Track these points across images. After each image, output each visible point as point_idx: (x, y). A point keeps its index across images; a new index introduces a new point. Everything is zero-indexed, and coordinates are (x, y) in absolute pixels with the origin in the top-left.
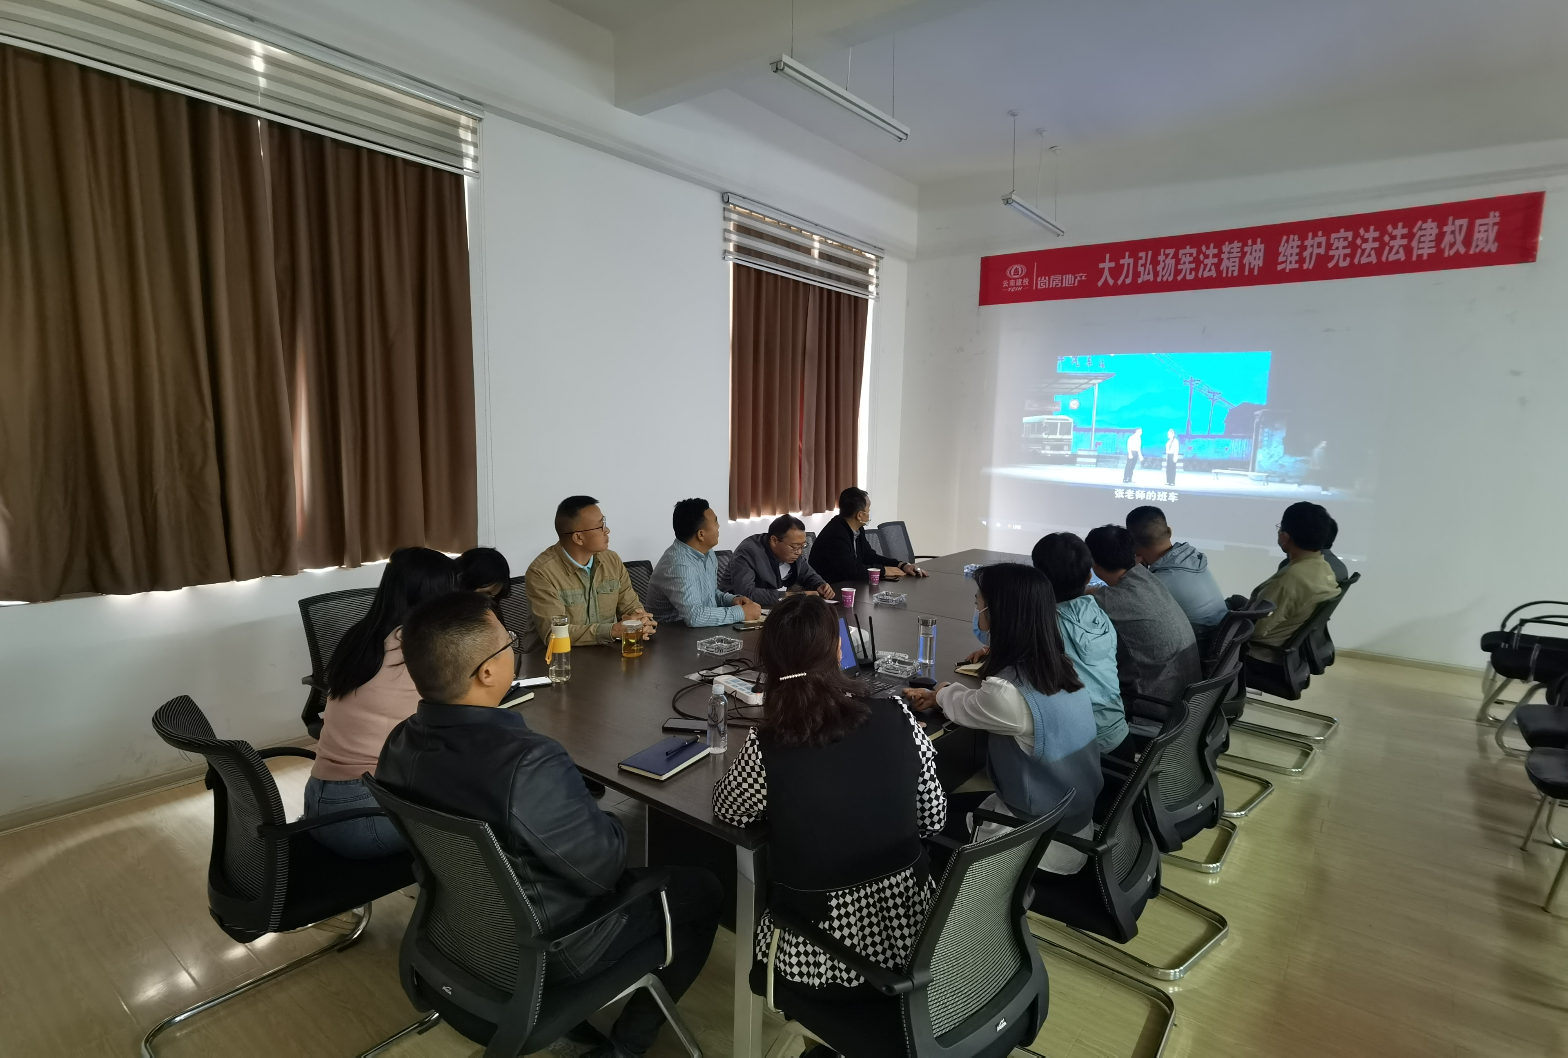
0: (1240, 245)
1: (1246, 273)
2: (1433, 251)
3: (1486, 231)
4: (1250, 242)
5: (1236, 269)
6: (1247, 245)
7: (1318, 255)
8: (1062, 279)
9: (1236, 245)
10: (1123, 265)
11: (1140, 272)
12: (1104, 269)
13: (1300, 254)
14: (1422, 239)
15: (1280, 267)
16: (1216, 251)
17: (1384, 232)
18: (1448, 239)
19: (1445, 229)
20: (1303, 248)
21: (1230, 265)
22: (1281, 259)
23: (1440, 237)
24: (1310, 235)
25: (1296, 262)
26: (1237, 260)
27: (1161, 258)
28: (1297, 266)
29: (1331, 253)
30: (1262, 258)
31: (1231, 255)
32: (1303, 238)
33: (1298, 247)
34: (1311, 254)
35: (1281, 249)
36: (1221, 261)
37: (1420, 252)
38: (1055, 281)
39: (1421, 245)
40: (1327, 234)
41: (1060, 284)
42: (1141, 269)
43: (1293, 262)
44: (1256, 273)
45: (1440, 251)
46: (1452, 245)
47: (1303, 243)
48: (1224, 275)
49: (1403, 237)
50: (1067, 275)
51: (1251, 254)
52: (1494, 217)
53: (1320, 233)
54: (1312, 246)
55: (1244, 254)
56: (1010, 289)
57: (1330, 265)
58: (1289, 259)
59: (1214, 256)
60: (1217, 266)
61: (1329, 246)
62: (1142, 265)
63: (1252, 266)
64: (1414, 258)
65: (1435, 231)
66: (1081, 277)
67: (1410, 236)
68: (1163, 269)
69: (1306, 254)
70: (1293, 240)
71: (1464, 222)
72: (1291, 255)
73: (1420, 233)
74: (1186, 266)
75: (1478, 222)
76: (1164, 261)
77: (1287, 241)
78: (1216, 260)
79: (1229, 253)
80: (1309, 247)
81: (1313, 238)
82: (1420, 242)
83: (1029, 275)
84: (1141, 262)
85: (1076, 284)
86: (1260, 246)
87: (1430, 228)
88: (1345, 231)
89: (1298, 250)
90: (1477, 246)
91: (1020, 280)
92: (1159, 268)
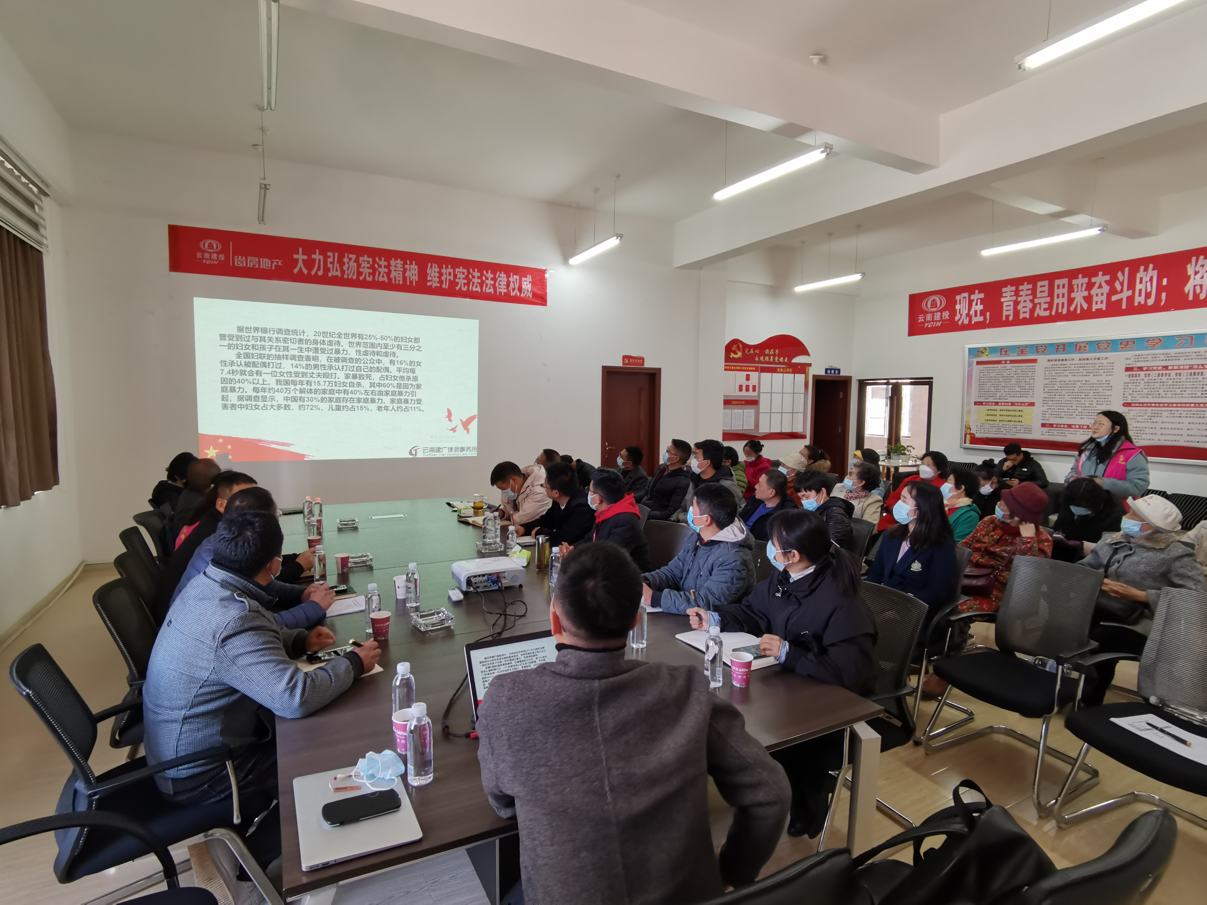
0: (402, 262)
1: (408, 284)
2: (506, 291)
4: (408, 262)
6: (407, 264)
7: (450, 280)
10: (315, 259)
11: (330, 268)
12: (297, 260)
13: (440, 277)
15: (429, 284)
16: (386, 263)
17: (482, 275)
19: (510, 279)
20: (441, 274)
21: (397, 275)
24: (444, 266)
25: (438, 282)
26: (401, 273)
27: (346, 260)
29: (457, 280)
30: (417, 275)
31: (397, 269)
33: (438, 272)
34: (446, 279)
35: (429, 271)
42: (330, 265)
43: (436, 282)
47: (440, 270)
48: (393, 282)
50: (264, 259)
51: (410, 271)
52: (529, 278)
54: (446, 274)
55: (405, 270)
56: (204, 261)
57: (458, 288)
60: (388, 274)
62: (331, 263)
64: (498, 294)
66: (277, 262)
68: (348, 269)
69: (443, 278)
72: (435, 277)
74: (366, 271)
76: (348, 263)
77: (431, 267)
80: (444, 274)
81: (446, 269)
83: (224, 250)
85: (273, 268)
86: (414, 267)
89: (438, 275)
91: (215, 255)
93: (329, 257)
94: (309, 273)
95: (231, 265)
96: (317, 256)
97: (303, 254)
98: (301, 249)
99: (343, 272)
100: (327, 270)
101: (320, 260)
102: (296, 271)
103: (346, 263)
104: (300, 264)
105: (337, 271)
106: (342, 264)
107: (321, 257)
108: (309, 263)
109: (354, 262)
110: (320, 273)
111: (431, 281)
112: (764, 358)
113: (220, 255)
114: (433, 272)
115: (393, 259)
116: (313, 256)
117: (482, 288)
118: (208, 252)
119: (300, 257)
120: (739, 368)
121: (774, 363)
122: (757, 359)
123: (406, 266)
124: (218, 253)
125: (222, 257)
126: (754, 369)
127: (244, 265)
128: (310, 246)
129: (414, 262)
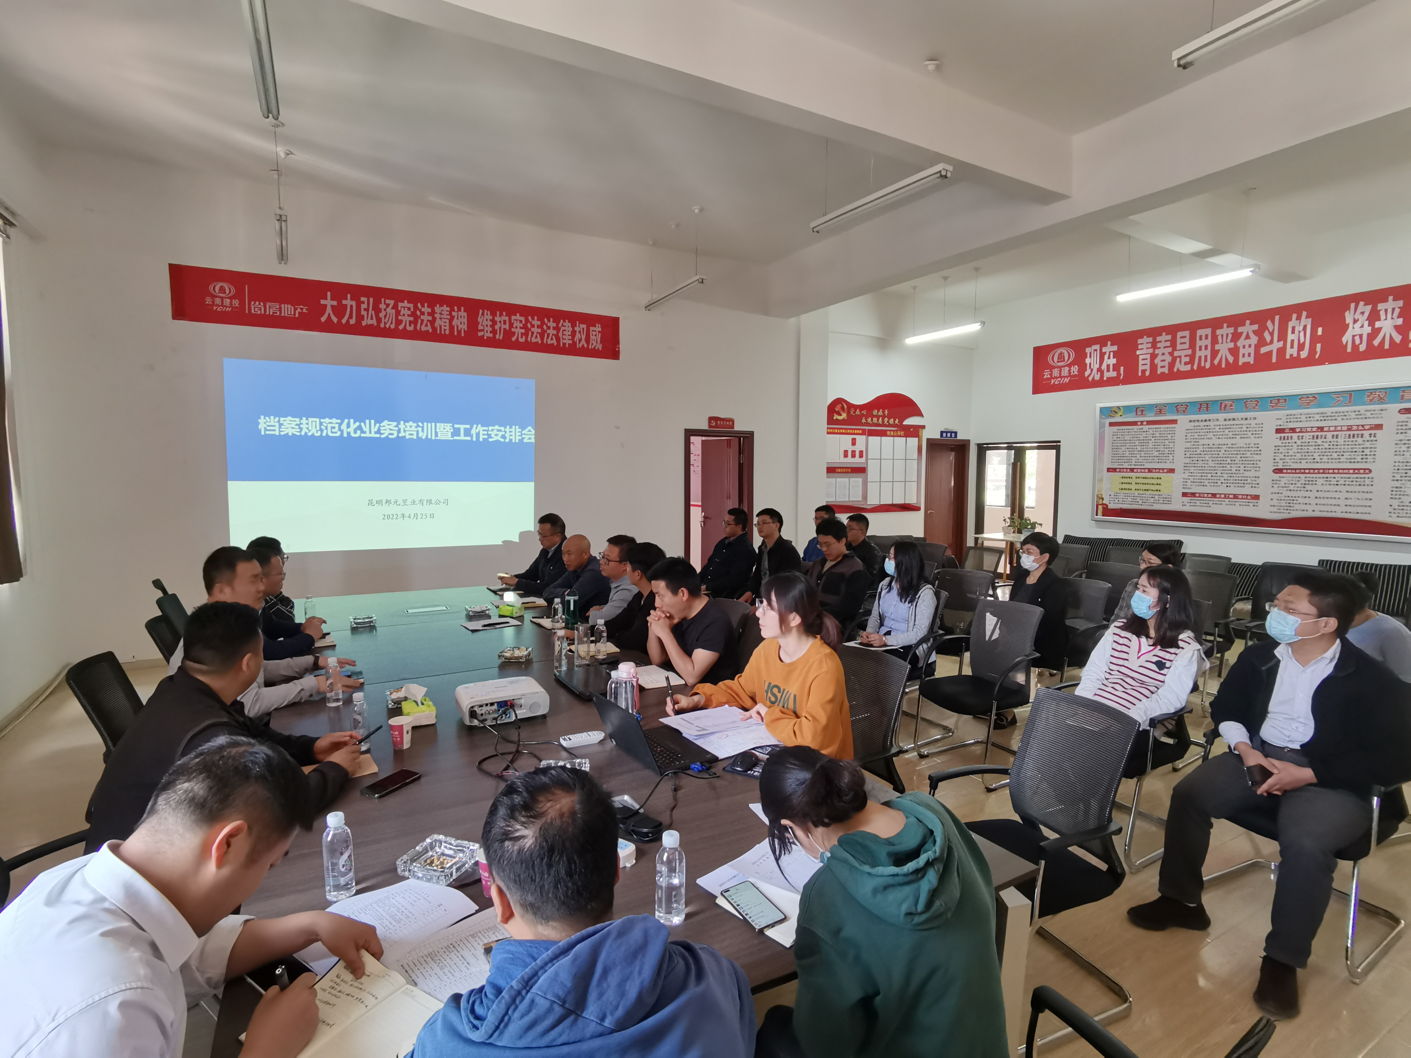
3: (596, 335)
5: (447, 328)
8: (280, 308)
9: (446, 308)
10: (346, 305)
11: (363, 316)
12: (325, 306)
13: (492, 326)
14: (565, 333)
15: (480, 334)
18: (578, 336)
22: (480, 327)
23: (574, 333)
26: (447, 321)
27: (382, 306)
28: (491, 335)
30: (466, 323)
31: (442, 316)
32: (494, 315)
34: (500, 328)
35: (480, 320)
36: (434, 319)
37: (564, 341)
38: (272, 309)
39: (564, 337)
40: (509, 315)
41: (278, 312)
44: (463, 335)
45: (574, 343)
46: (580, 340)
49: (554, 328)
51: (458, 319)
53: (504, 313)
56: (215, 308)
57: (514, 339)
58: (486, 328)
59: (429, 314)
61: (511, 325)
62: (365, 310)
63: (459, 329)
65: (571, 329)
67: (557, 329)
68: (385, 316)
69: (497, 327)
70: (487, 315)
71: (584, 326)
72: (487, 326)
73: (563, 328)
75: (592, 328)
76: (385, 310)
77: (483, 314)
78: (430, 318)
79: (441, 314)
80: (498, 323)
82: (563, 334)
83: (239, 295)
84: (364, 306)
85: (297, 316)
86: (463, 314)
87: (567, 327)
88: (520, 316)
89: (491, 323)
90: (592, 344)
91: (228, 301)
92: (382, 315)
93: (363, 303)
94: (339, 321)
95: (247, 312)
96: (348, 302)
97: (332, 299)
98: (329, 294)
99: (379, 320)
100: (360, 318)
101: (351, 306)
102: (323, 319)
103: (383, 310)
104: (329, 310)
105: (372, 319)
106: (377, 310)
107: (354, 303)
108: (340, 310)
109: (392, 309)
110: (353, 322)
111: (483, 330)
112: (872, 420)
113: (233, 301)
114: (485, 320)
115: (438, 305)
116: (344, 302)
117: (542, 339)
118: (220, 297)
119: (329, 302)
120: (844, 431)
121: (883, 425)
122: (864, 421)
123: (454, 314)
124: (231, 298)
125: (236, 303)
126: (861, 432)
127: (263, 312)
128: (340, 290)
129: (462, 308)
